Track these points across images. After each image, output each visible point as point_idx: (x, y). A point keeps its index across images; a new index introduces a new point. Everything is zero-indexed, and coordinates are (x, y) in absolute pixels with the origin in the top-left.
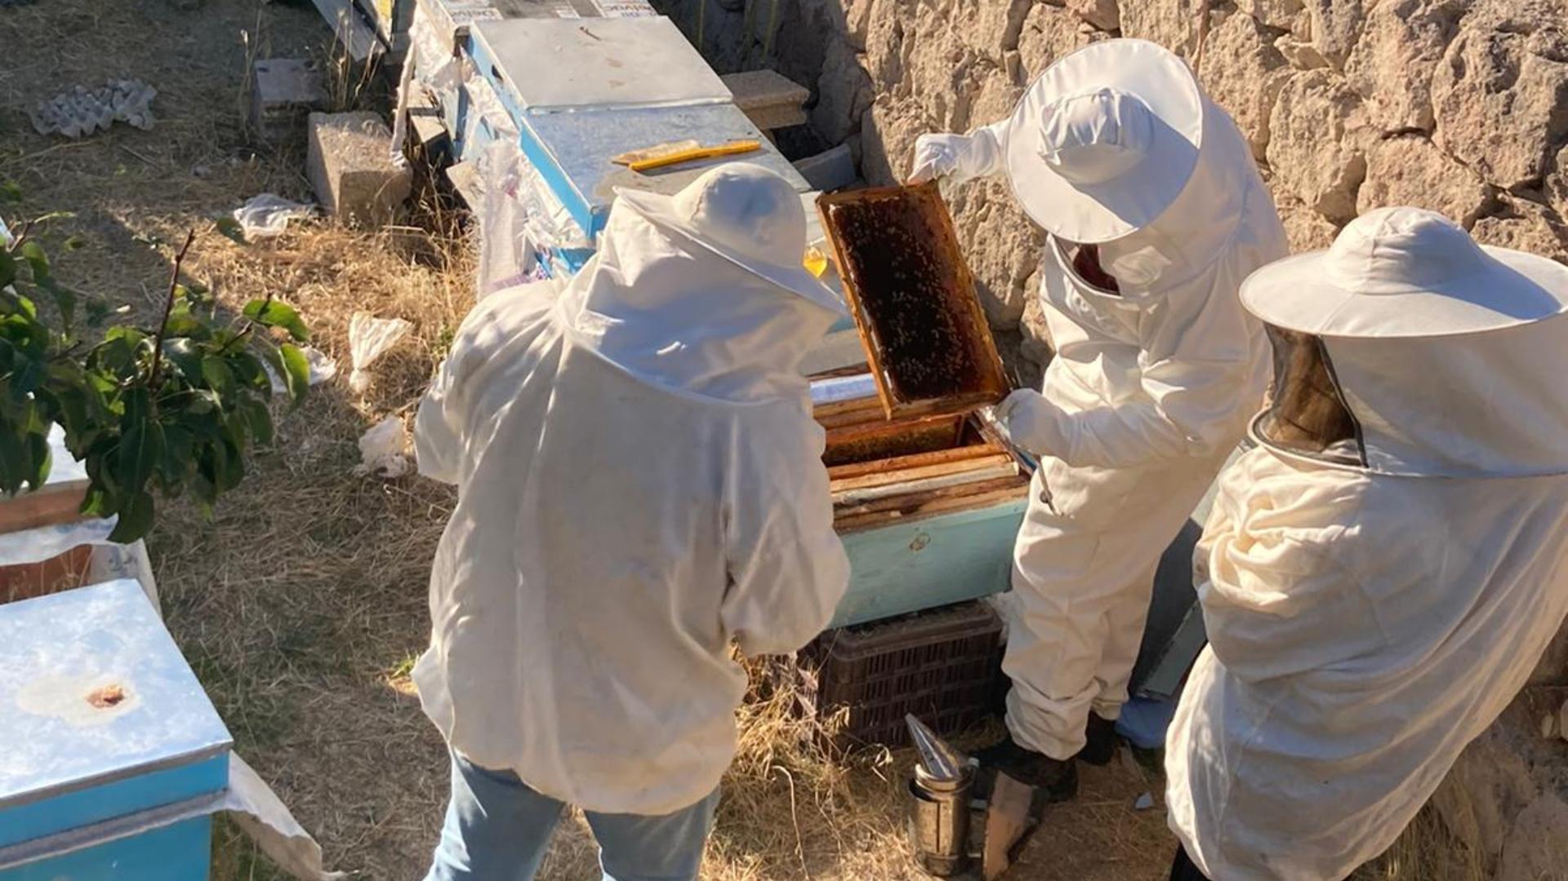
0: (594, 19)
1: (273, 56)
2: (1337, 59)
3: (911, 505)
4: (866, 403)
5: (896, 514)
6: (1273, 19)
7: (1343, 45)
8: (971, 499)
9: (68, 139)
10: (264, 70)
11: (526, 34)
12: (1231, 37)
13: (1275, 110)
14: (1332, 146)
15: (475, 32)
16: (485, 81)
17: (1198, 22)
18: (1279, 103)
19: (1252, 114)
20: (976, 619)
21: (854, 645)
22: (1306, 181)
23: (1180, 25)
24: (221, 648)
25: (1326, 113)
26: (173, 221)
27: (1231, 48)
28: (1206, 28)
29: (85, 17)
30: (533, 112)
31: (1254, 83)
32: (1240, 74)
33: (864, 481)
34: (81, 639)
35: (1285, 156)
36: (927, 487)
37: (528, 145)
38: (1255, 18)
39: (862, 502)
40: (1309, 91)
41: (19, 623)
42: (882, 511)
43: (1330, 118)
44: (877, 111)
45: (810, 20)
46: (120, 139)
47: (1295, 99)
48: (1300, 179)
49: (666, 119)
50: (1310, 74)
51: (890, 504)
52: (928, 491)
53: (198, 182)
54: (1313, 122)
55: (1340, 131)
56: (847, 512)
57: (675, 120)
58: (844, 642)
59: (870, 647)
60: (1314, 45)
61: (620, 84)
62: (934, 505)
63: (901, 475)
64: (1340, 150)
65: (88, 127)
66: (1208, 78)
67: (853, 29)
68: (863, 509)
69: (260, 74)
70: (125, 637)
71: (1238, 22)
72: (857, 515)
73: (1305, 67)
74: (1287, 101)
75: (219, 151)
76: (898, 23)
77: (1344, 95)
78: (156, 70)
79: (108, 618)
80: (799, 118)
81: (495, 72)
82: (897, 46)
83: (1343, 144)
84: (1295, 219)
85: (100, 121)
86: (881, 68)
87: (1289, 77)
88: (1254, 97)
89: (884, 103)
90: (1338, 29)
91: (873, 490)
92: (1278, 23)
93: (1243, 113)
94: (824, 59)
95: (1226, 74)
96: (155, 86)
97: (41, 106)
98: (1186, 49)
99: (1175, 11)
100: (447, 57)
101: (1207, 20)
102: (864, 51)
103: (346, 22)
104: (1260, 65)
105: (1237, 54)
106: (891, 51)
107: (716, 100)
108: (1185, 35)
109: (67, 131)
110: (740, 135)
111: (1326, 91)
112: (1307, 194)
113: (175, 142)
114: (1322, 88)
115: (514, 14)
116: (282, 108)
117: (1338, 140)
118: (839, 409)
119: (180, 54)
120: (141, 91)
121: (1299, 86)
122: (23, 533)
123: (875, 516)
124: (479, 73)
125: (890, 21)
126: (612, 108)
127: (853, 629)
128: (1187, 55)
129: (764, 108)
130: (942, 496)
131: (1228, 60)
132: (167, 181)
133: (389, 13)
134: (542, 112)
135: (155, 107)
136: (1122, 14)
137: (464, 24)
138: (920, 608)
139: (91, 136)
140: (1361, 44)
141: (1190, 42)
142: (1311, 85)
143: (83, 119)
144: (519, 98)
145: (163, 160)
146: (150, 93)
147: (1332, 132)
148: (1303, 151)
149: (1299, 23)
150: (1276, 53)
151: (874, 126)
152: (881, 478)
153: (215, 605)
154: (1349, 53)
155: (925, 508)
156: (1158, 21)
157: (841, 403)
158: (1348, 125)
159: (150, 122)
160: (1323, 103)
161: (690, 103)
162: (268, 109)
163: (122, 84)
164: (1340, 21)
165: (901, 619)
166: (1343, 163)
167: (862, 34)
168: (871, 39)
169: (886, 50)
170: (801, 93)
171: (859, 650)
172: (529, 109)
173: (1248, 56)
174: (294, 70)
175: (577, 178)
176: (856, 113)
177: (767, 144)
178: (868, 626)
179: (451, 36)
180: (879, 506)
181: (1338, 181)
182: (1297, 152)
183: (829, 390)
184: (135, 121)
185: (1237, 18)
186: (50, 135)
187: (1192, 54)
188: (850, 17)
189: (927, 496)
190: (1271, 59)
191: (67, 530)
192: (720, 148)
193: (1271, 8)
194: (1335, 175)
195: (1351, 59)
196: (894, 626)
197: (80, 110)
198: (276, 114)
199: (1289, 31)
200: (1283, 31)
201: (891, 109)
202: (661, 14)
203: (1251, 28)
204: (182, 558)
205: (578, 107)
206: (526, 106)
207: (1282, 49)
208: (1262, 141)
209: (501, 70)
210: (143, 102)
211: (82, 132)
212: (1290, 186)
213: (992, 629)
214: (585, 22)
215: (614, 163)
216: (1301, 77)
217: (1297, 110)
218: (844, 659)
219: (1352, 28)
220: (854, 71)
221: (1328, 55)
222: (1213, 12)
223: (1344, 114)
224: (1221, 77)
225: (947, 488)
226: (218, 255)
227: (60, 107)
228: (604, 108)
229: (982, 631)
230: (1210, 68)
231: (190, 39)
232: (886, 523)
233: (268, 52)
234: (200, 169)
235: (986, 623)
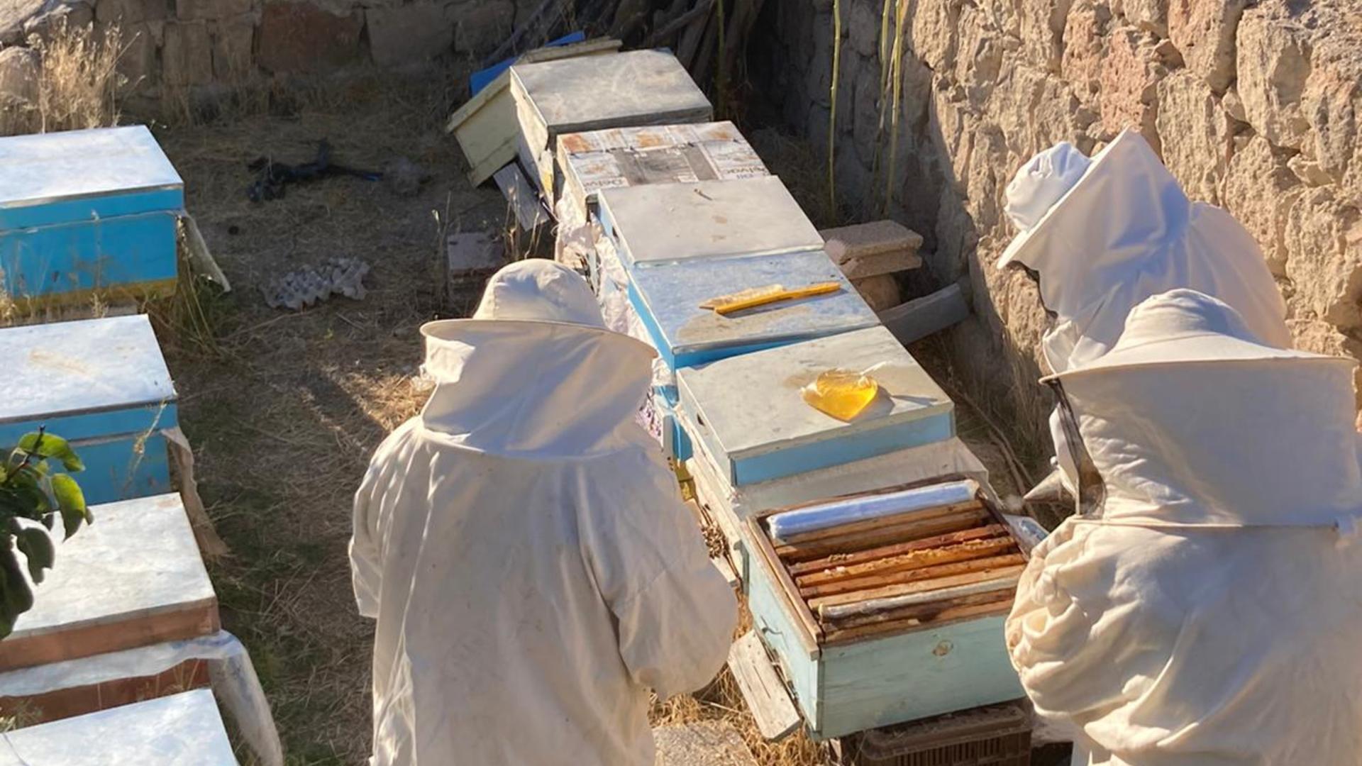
0: (709, 182)
1: (462, 231)
2: (1336, 172)
3: (929, 614)
4: (899, 518)
5: (914, 622)
6: (1284, 140)
7: (1340, 160)
8: (990, 607)
9: (292, 310)
10: (454, 243)
11: (644, 198)
12: (1250, 161)
13: (1288, 228)
14: (1336, 260)
15: (602, 200)
16: (609, 242)
17: (1224, 149)
18: (1290, 221)
19: (1271, 233)
20: (1005, 720)
21: (883, 744)
22: (1317, 295)
23: (1210, 152)
24: (350, 747)
25: (1330, 228)
26: (370, 375)
27: (1251, 170)
28: (1231, 152)
29: (321, 207)
30: (640, 266)
31: (1270, 202)
32: (1259, 196)
33: (886, 591)
34: (151, 743)
35: (1299, 270)
36: (946, 596)
37: (634, 296)
38: (1270, 141)
39: (881, 610)
40: (1316, 208)
41: (102, 729)
42: (899, 619)
43: (1333, 232)
44: (981, 252)
45: (927, 172)
46: (336, 308)
47: (1304, 215)
48: (1313, 293)
49: (757, 267)
50: (1317, 191)
51: (908, 613)
52: (945, 600)
53: (395, 342)
54: (1320, 235)
55: (1343, 243)
56: (865, 620)
57: (766, 267)
58: (875, 742)
59: (899, 747)
60: (1319, 162)
61: (722, 238)
62: (952, 613)
63: (922, 585)
64: (1343, 263)
65: (309, 299)
66: (1233, 201)
67: (958, 177)
68: (881, 618)
69: (450, 247)
70: (188, 741)
71: (1256, 146)
72: (875, 623)
73: (1314, 184)
74: (1297, 218)
75: (417, 315)
76: (991, 169)
77: (1345, 209)
78: (374, 248)
80: (915, 263)
81: (615, 234)
82: (992, 191)
83: (1346, 257)
84: (1311, 332)
85: (321, 294)
86: (980, 213)
87: (1299, 193)
88: (1270, 216)
89: (986, 245)
90: (1335, 145)
91: (893, 600)
92: (1289, 144)
93: (1264, 232)
94: (939, 206)
95: (1248, 196)
96: (370, 262)
97: (273, 283)
98: (1215, 175)
99: (1204, 139)
100: (581, 220)
101: (1232, 147)
102: (967, 198)
103: (514, 198)
104: (1274, 185)
105: (1255, 177)
106: (987, 196)
107: (809, 248)
108: (1213, 162)
109: (291, 304)
110: (824, 278)
111: (1331, 205)
112: (1319, 307)
113: (382, 309)
114: (1327, 203)
115: (641, 181)
116: (467, 275)
117: (1342, 253)
118: (873, 525)
119: (395, 234)
120: (358, 267)
121: (1307, 203)
122: (142, 649)
123: (892, 624)
124: (605, 234)
125: (985, 169)
126: (713, 259)
127: (886, 730)
128: (1217, 181)
129: (880, 254)
130: (959, 605)
131: (1249, 182)
132: (369, 342)
133: (551, 188)
134: (648, 266)
135: (367, 281)
136: (1163, 146)
137: (593, 192)
138: (953, 710)
139: (312, 307)
140: (1355, 159)
141: (1218, 168)
142: (1317, 201)
143: (305, 291)
144: (630, 254)
145: (369, 323)
146: (365, 269)
147: (1337, 245)
148: (1312, 266)
149: (1306, 144)
150: (1289, 172)
151: (978, 265)
152: (902, 588)
153: (350, 710)
154: (1345, 167)
155: (942, 616)
156: (1192, 151)
157: (876, 519)
158: (1350, 237)
159: (362, 293)
160: (1328, 218)
161: (784, 251)
162: (456, 277)
163: (342, 262)
164: (1336, 137)
165: (934, 719)
166: (1346, 274)
167: (965, 181)
168: (971, 188)
169: (983, 195)
170: (915, 239)
171: (889, 750)
172: (636, 264)
173: (1264, 178)
174: (480, 242)
175: (665, 323)
176: (964, 255)
177: (846, 285)
178: (902, 727)
179: (583, 202)
180: (897, 614)
181: (1343, 293)
182: (1309, 266)
183: (863, 508)
184: (348, 291)
185: (1256, 141)
186: (278, 308)
187: (1221, 180)
188: (955, 167)
189: (945, 604)
190: (1284, 179)
191: (179, 646)
192: (802, 289)
193: (1282, 130)
194: (1339, 287)
195: (1348, 173)
196: (926, 727)
197: (305, 285)
198: (461, 281)
199: (1299, 151)
200: (1295, 151)
201: (991, 249)
202: (772, 174)
203: (1267, 151)
204: (331, 668)
205: (681, 260)
206: (634, 261)
207: (1293, 168)
208: (1283, 259)
209: (618, 231)
210: (357, 276)
211: (305, 304)
212: (1306, 300)
213: (1023, 729)
214: (700, 185)
215: (702, 308)
216: (1308, 194)
217: (1306, 226)
218: (873, 758)
219: (1347, 143)
220: (961, 217)
221: (1328, 170)
222: (1237, 138)
223: (1346, 227)
224: (1244, 199)
225: (965, 597)
226: (402, 404)
227: (289, 284)
228: (705, 259)
229: (1012, 731)
230: (1234, 190)
231: (406, 221)
232: (904, 630)
233: (458, 229)
234: (399, 331)
235: (1016, 724)
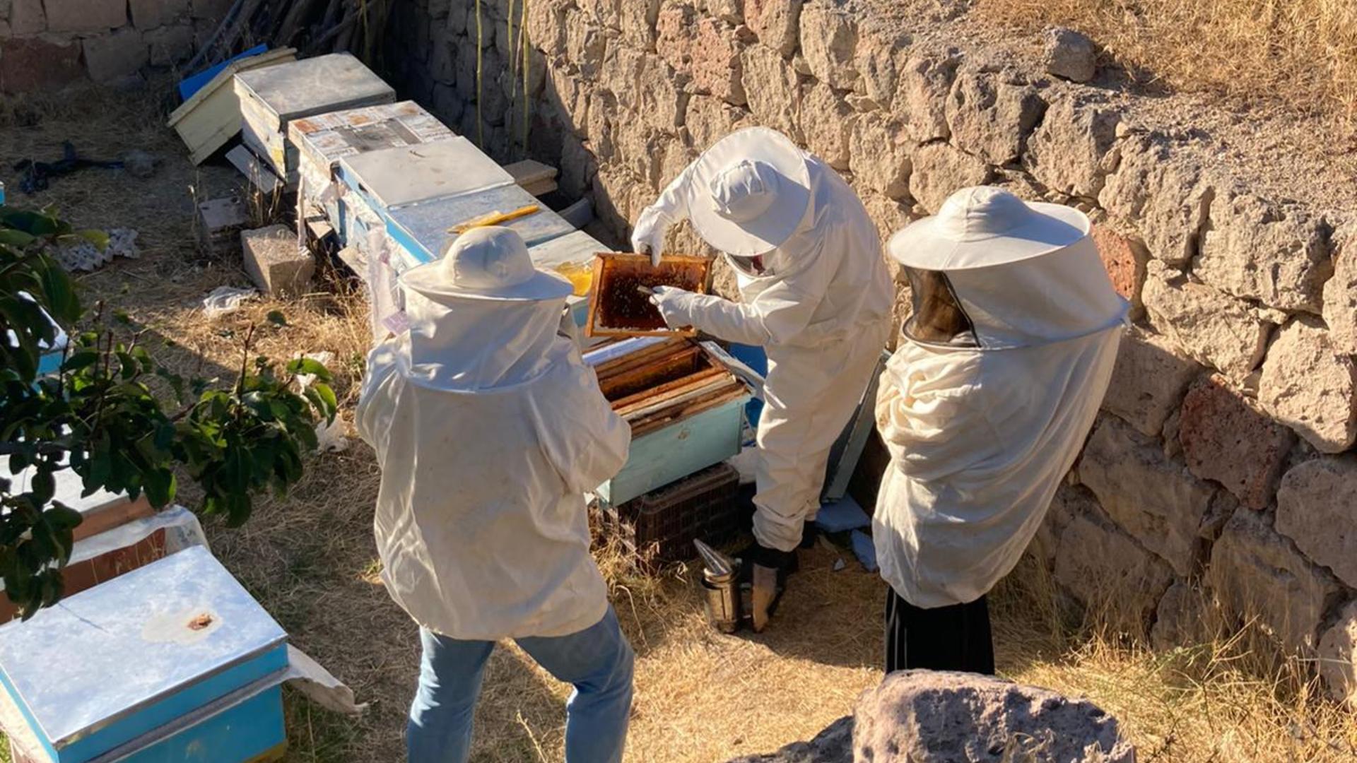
0: (418, 145)
1: (210, 199)
2: (885, 103)
3: (676, 413)
4: (636, 355)
5: (667, 419)
6: (842, 84)
7: (887, 94)
8: (712, 402)
9: (86, 272)
10: (206, 208)
11: (376, 161)
12: (817, 99)
13: (851, 139)
14: (889, 156)
15: (343, 164)
16: (355, 194)
17: (796, 93)
18: (853, 135)
19: (837, 143)
20: (722, 474)
21: (654, 503)
22: (877, 178)
23: (785, 96)
24: (253, 576)
25: (883, 136)
26: (165, 313)
27: (819, 105)
28: (801, 96)
29: (81, 193)
30: (392, 209)
31: (836, 125)
32: (827, 121)
33: (645, 403)
34: (176, 589)
35: (861, 167)
36: (684, 400)
37: (392, 230)
38: (831, 86)
39: (646, 416)
40: (871, 125)
41: (133, 586)
42: (659, 419)
43: (886, 139)
44: (601, 175)
45: (549, 125)
46: (120, 266)
47: (863, 130)
48: (873, 178)
49: (476, 200)
50: (870, 114)
51: (664, 414)
52: (684, 403)
53: (175, 286)
54: (876, 142)
55: (893, 146)
56: (639, 423)
57: (482, 200)
58: (648, 503)
59: (663, 503)
60: (870, 96)
61: (443, 183)
62: (690, 410)
63: (667, 395)
64: (894, 157)
65: (97, 262)
66: (807, 126)
67: (578, 126)
68: (648, 420)
69: (203, 211)
70: (204, 583)
71: (821, 90)
72: (644, 425)
73: (865, 111)
74: (858, 132)
75: (185, 264)
76: (607, 119)
77: (892, 124)
78: (134, 219)
79: (191, 573)
80: (553, 187)
81: (361, 188)
82: (608, 133)
83: (896, 153)
84: (873, 202)
85: (105, 257)
86: (600, 149)
87: (857, 117)
88: (837, 133)
89: (605, 169)
90: (883, 85)
91: (652, 408)
92: (844, 87)
93: (832, 143)
94: (562, 147)
95: (818, 121)
96: (136, 229)
97: (64, 254)
98: (791, 110)
99: (781, 87)
100: (327, 182)
101: (801, 90)
102: (587, 139)
103: (256, 170)
104: (838, 113)
105: (823, 109)
106: (605, 137)
107: (505, 184)
108: (789, 102)
109: (84, 267)
110: (524, 203)
111: (880, 123)
112: (878, 187)
113: (155, 263)
114: (878, 122)
115: (365, 149)
116: (222, 230)
117: (893, 152)
118: (620, 362)
119: (147, 207)
120: (128, 234)
121: (864, 123)
122: (119, 529)
123: (656, 423)
124: (350, 189)
125: (602, 119)
126: (442, 199)
127: (651, 494)
128: (792, 114)
129: (531, 184)
130: (693, 404)
131: (818, 113)
132: (155, 289)
133: (282, 159)
134: (397, 208)
135: (139, 243)
136: (748, 94)
137: (335, 160)
138: (689, 473)
139: (100, 269)
140: (898, 93)
141: (793, 105)
142: (871, 121)
143: (93, 257)
144: (381, 201)
145: (150, 276)
146: (134, 234)
147: (888, 148)
148: (872, 161)
149: (858, 85)
150: (846, 104)
151: (600, 184)
152: (655, 399)
153: (243, 551)
154: (891, 98)
155: (685, 413)
156: (771, 96)
157: (621, 358)
158: (898, 141)
159: (137, 253)
160: (880, 131)
161: (489, 188)
162: (214, 233)
163: (115, 231)
164: (884, 80)
165: (679, 482)
166: (898, 164)
167: (584, 129)
168: (590, 131)
169: (601, 137)
170: (553, 171)
171: (657, 506)
172: (388, 207)
173: (830, 110)
174: (225, 205)
175: (429, 246)
176: (588, 178)
177: (542, 206)
178: (660, 490)
179: (328, 169)
180: (658, 416)
181: (897, 176)
182: (868, 162)
183: (613, 351)
184: (127, 253)
185: (819, 88)
186: (74, 271)
187: (795, 112)
188: (575, 120)
189: (685, 405)
190: (844, 109)
191: (147, 521)
192: (514, 213)
193: (840, 78)
194: (894, 172)
195: (894, 101)
196: (676, 488)
197: (91, 252)
198: (218, 235)
199: (853, 91)
200: (848, 91)
201: (610, 172)
202: (458, 134)
203: (829, 92)
204: (215, 525)
205: (419, 201)
206: (386, 206)
207: (850, 102)
208: (846, 158)
209: (365, 186)
210: (130, 241)
211: (95, 266)
212: (867, 183)
213: (734, 478)
214: (412, 147)
215: (450, 232)
216: (864, 117)
217: (865, 137)
218: (649, 513)
219: (891, 83)
220: (582, 152)
221: (879, 102)
222: (804, 86)
223: (894, 136)
224: (815, 123)
225: (696, 398)
226: (200, 330)
227: (77, 252)
228: (436, 200)
229: (728, 481)
230: (808, 119)
231: (153, 196)
232: (663, 426)
233: (207, 198)
234: (176, 278)
235: (730, 475)
